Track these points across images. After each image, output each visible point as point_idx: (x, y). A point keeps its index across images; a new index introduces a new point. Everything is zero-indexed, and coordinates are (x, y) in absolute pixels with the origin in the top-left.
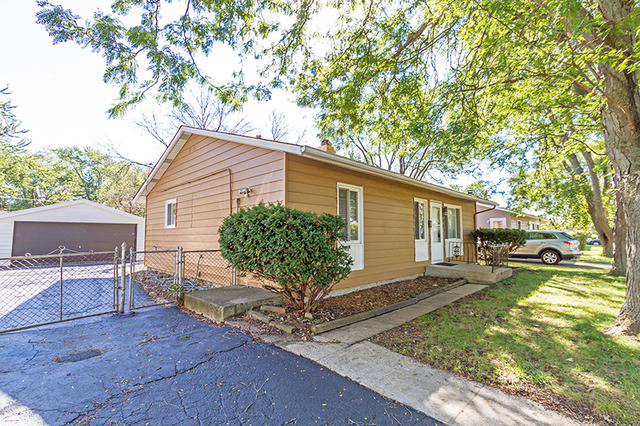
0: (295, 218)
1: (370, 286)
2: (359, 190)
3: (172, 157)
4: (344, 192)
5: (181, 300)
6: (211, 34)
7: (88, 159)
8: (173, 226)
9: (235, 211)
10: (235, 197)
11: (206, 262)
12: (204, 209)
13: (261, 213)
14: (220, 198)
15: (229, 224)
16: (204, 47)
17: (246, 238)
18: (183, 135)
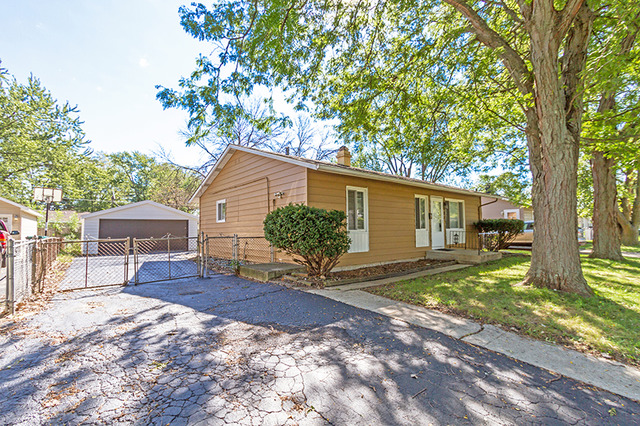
0: (312, 213)
1: (374, 265)
2: (365, 191)
3: (221, 167)
4: (352, 193)
5: (238, 271)
6: (252, 81)
7: (137, 163)
8: (224, 221)
9: (272, 210)
10: (272, 198)
11: (250, 247)
12: (248, 207)
13: (290, 210)
14: (260, 199)
15: (270, 218)
16: (247, 90)
17: (281, 226)
18: (230, 151)
